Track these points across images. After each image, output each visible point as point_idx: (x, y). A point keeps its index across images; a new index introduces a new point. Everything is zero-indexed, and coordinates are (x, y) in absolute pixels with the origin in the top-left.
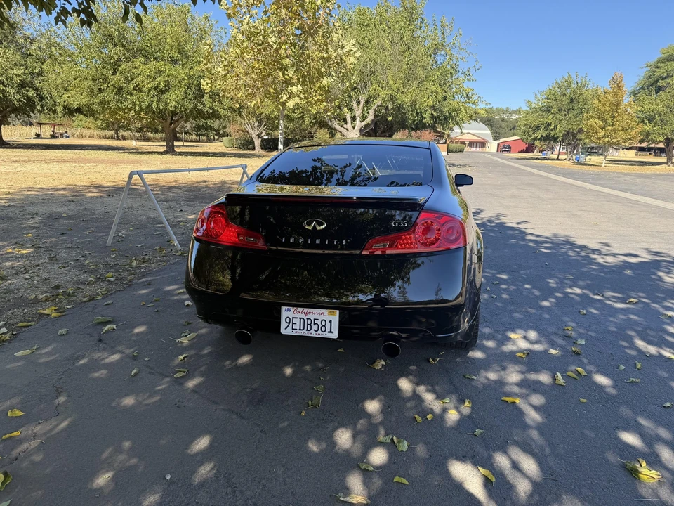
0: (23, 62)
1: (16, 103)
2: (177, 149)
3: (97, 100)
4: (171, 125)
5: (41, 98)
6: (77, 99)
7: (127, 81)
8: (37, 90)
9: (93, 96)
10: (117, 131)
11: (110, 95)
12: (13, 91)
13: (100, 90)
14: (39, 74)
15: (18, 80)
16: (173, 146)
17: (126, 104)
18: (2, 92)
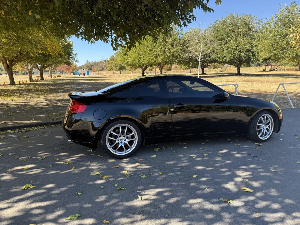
0: (250, 42)
1: (244, 59)
3: (272, 54)
5: (254, 56)
6: (264, 55)
7: (288, 44)
8: (253, 53)
9: (271, 52)
11: (279, 51)
12: (243, 54)
13: (274, 50)
14: (256, 46)
15: (245, 50)
17: (285, 54)
18: (239, 55)
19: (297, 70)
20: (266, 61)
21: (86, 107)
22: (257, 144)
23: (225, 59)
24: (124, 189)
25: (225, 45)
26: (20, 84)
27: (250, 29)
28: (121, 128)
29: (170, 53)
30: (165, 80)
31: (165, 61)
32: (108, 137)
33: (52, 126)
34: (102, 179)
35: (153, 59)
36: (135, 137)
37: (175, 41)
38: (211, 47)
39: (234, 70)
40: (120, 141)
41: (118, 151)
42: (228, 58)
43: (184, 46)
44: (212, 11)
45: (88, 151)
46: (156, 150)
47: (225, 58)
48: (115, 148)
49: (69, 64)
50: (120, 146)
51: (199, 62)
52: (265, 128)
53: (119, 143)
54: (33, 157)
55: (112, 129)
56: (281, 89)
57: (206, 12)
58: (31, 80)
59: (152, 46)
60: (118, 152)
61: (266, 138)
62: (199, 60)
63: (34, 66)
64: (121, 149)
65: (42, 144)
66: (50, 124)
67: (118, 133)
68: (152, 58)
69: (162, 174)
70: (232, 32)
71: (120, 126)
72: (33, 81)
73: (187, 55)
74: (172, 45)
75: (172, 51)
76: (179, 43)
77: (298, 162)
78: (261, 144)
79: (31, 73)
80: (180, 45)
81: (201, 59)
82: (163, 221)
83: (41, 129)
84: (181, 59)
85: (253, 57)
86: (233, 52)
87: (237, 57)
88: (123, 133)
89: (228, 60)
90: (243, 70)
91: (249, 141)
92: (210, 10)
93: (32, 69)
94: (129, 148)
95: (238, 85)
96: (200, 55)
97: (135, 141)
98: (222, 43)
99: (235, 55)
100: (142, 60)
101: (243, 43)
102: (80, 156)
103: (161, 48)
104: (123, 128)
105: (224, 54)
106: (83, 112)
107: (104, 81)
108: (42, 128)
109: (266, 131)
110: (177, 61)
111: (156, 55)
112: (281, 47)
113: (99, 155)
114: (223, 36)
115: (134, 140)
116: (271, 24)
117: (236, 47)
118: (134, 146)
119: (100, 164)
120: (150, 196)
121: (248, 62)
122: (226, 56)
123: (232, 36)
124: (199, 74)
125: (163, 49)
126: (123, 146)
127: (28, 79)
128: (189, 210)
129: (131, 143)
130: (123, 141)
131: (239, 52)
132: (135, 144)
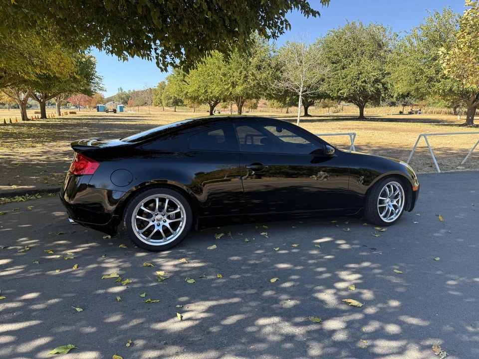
0: (380, 67)
1: (370, 93)
2: (475, 123)
3: (413, 88)
4: (473, 102)
5: (386, 89)
6: (400, 88)
7: (437, 72)
8: (383, 84)
9: (411, 85)
10: (455, 109)
11: (424, 83)
12: (369, 86)
13: (417, 81)
14: (389, 74)
15: (373, 79)
16: (473, 119)
17: (433, 89)
18: (363, 87)
19: (450, 113)
20: (404, 98)
21: (99, 164)
22: (378, 228)
23: (341, 93)
24: (154, 301)
25: (342, 71)
26: (5, 124)
27: (380, 46)
28: (157, 200)
29: (254, 80)
30: (234, 125)
31: (247, 94)
32: (136, 216)
33: (50, 194)
34: (121, 285)
35: (228, 89)
36: (182, 216)
37: (263, 62)
38: (319, 73)
39: (354, 110)
40: (156, 223)
41: (152, 238)
42: (345, 92)
43: (277, 70)
44: (317, 14)
45: (104, 238)
46: (217, 238)
47: (342, 91)
48: (147, 234)
49: (88, 93)
50: (155, 231)
51: (300, 97)
52: (391, 204)
53: (153, 226)
54: (9, 247)
55: (142, 203)
56: (422, 143)
57: (308, 16)
58: (24, 117)
59: (227, 68)
60: (152, 240)
61: (392, 219)
62: (300, 94)
63: (29, 96)
64: (158, 236)
65: (28, 225)
66: (46, 191)
67: (153, 209)
68: (226, 87)
69: (221, 276)
70: (354, 50)
71: (156, 197)
72: (28, 120)
73: (282, 85)
74: (259, 68)
75: (258, 77)
76: (270, 65)
77: (438, 259)
78: (384, 230)
79: (24, 106)
80: (271, 68)
81: (302, 92)
82: (213, 354)
83: (30, 199)
84: (271, 91)
85: (385, 91)
86: (354, 82)
87: (359, 91)
88: (161, 208)
89: (345, 95)
90: (369, 111)
91: (366, 224)
92: (315, 13)
93: (26, 100)
94: (171, 234)
95: (355, 135)
96: (302, 86)
97: (181, 223)
98: (336, 67)
99: (357, 88)
100: (210, 91)
101: (369, 68)
102: (89, 247)
103: (241, 73)
104: (162, 200)
105: (340, 85)
106: (93, 173)
107: (146, 123)
108: (32, 198)
109: (392, 208)
110: (265, 94)
111: (233, 83)
112: (427, 77)
113: (121, 246)
114: (338, 56)
115: (179, 222)
116: (414, 40)
117: (359, 74)
118: (180, 231)
119: (120, 260)
120: (195, 312)
121: (376, 99)
122: (342, 89)
123: (353, 58)
124: (299, 116)
125: (244, 73)
126: (161, 231)
127: (20, 117)
128: (257, 336)
129: (175, 226)
130: (162, 223)
131: (362, 83)
132: (181, 227)
